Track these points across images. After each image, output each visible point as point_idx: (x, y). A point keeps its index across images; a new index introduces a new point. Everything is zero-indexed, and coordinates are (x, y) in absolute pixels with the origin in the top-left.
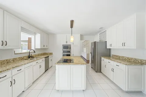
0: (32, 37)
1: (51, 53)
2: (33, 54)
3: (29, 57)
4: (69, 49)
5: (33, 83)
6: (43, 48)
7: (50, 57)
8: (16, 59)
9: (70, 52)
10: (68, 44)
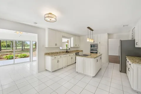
0: (69, 40)
1: (81, 51)
2: (69, 50)
3: (67, 52)
4: (96, 48)
5: (67, 66)
6: (75, 46)
7: (80, 53)
8: (61, 52)
9: (97, 50)
10: (95, 43)
